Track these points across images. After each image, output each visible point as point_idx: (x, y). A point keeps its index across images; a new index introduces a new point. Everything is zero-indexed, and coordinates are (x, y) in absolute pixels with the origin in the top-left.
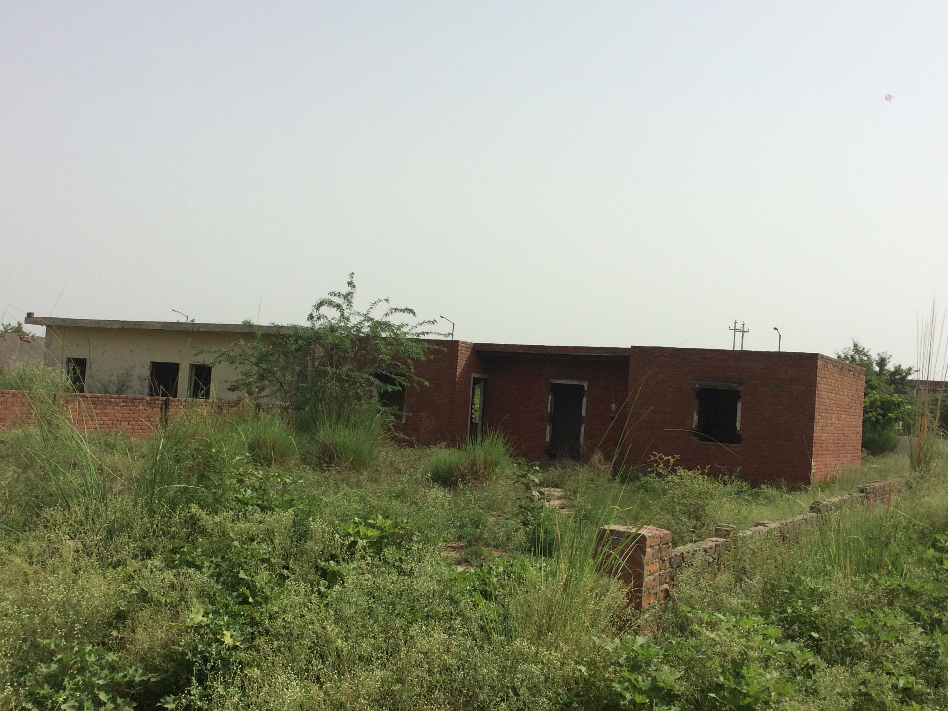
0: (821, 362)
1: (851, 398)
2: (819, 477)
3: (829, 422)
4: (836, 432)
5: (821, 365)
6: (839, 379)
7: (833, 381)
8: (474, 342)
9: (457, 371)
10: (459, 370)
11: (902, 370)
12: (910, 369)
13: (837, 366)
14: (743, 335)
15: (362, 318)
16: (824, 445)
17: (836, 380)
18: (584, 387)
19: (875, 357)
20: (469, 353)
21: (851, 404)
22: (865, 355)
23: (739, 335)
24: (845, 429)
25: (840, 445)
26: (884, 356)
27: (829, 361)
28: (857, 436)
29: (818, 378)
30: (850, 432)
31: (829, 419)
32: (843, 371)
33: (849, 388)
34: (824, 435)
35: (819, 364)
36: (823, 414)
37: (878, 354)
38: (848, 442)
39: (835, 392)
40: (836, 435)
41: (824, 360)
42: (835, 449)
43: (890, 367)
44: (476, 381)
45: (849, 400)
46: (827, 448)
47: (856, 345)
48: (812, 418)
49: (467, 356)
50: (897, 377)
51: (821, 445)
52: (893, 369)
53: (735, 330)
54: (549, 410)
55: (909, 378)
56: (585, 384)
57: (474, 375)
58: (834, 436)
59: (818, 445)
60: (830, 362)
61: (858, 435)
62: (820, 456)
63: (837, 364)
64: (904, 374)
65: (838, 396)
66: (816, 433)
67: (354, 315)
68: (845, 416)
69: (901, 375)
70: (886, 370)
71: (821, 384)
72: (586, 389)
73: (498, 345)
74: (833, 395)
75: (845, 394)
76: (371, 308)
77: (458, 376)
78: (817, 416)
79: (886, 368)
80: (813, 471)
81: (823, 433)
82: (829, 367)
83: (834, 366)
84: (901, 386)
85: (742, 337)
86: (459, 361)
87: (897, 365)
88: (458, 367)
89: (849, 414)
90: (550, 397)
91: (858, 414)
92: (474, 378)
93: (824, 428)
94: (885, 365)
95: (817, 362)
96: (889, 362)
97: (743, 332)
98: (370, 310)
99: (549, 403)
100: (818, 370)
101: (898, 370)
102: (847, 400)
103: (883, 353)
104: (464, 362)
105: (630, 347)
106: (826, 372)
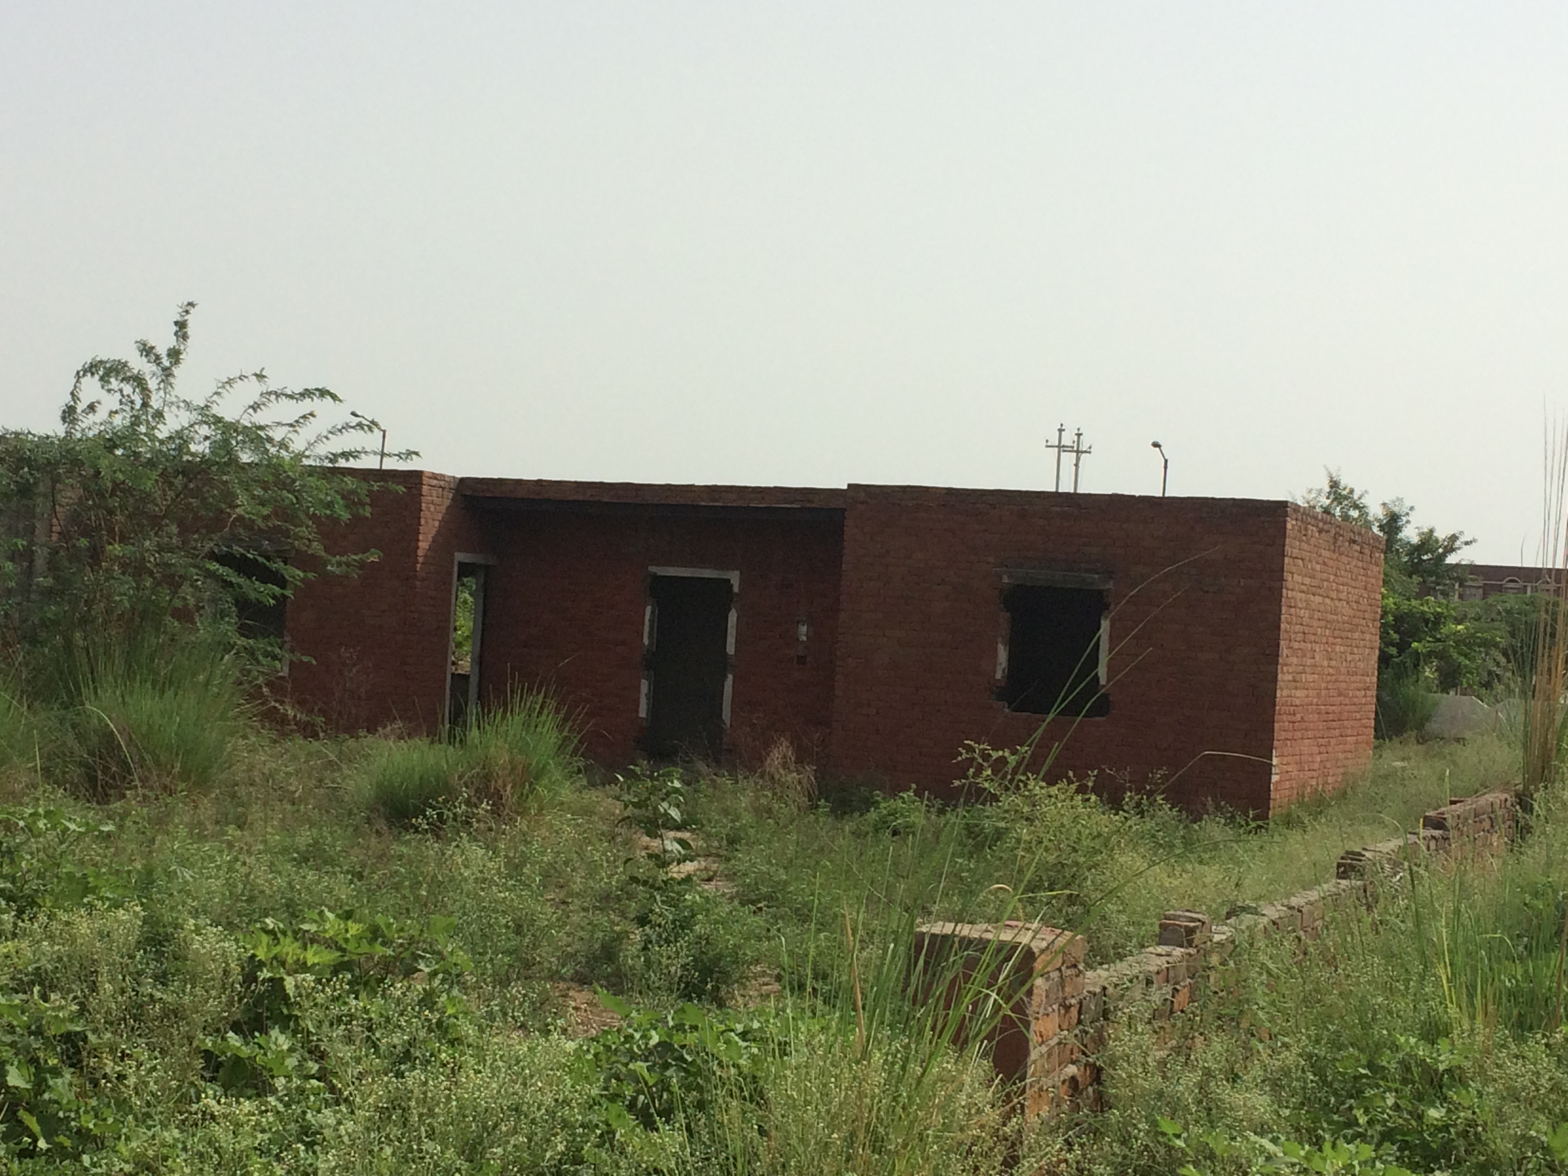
0: (1294, 522)
1: (1355, 606)
2: (1287, 792)
3: (1309, 662)
4: (1324, 685)
5: (1292, 529)
6: (1331, 563)
7: (1318, 567)
8: (459, 475)
9: (418, 548)
10: (424, 545)
11: (1437, 541)
12: (1454, 538)
13: (1328, 531)
14: (1078, 459)
15: (195, 416)
16: (1298, 717)
17: (1325, 564)
18: (732, 586)
19: (1376, 511)
20: (447, 502)
21: (1356, 621)
22: (1356, 506)
23: (1068, 458)
24: (1341, 678)
25: (1331, 717)
26: (1396, 509)
27: (1309, 520)
28: (1365, 696)
29: (1287, 560)
30: (1353, 686)
31: (1308, 655)
32: (1339, 543)
33: (1353, 584)
34: (1299, 693)
35: (1289, 526)
36: (1296, 645)
37: (1384, 504)
38: (1347, 708)
39: (1321, 591)
40: (1323, 692)
41: (1300, 517)
42: (1321, 725)
43: (1410, 534)
44: (465, 570)
45: (1351, 613)
46: (1304, 725)
47: (1334, 485)
48: (1272, 655)
49: (443, 509)
50: (1425, 557)
51: (1290, 718)
52: (1415, 540)
53: (1059, 447)
54: (646, 641)
55: (1451, 559)
56: (734, 578)
57: (460, 557)
58: (1318, 696)
59: (1284, 717)
60: (1313, 522)
61: (1369, 693)
62: (1289, 743)
63: (1326, 527)
64: (1441, 550)
65: (1328, 601)
66: (1282, 690)
67: (174, 408)
68: (1342, 649)
69: (1432, 552)
70: (1401, 540)
71: (1292, 573)
72: (736, 589)
73: (519, 482)
74: (1318, 599)
75: (1343, 596)
76: (216, 393)
77: (421, 560)
78: (1284, 651)
79: (1401, 535)
80: (1275, 778)
81: (1296, 688)
82: (1310, 532)
83: (1320, 531)
84: (1433, 578)
85: (1077, 465)
86: (423, 521)
87: (1426, 530)
88: (421, 537)
89: (1349, 642)
90: (649, 609)
91: (1368, 644)
92: (460, 563)
93: (1298, 678)
94: (1399, 529)
95: (1285, 522)
96: (1408, 522)
97: (1078, 452)
98: (215, 398)
99: (647, 622)
100: (1287, 541)
101: (1427, 542)
102: (1347, 610)
103: (1394, 502)
104: (437, 524)
105: (845, 487)
106: (1305, 546)
